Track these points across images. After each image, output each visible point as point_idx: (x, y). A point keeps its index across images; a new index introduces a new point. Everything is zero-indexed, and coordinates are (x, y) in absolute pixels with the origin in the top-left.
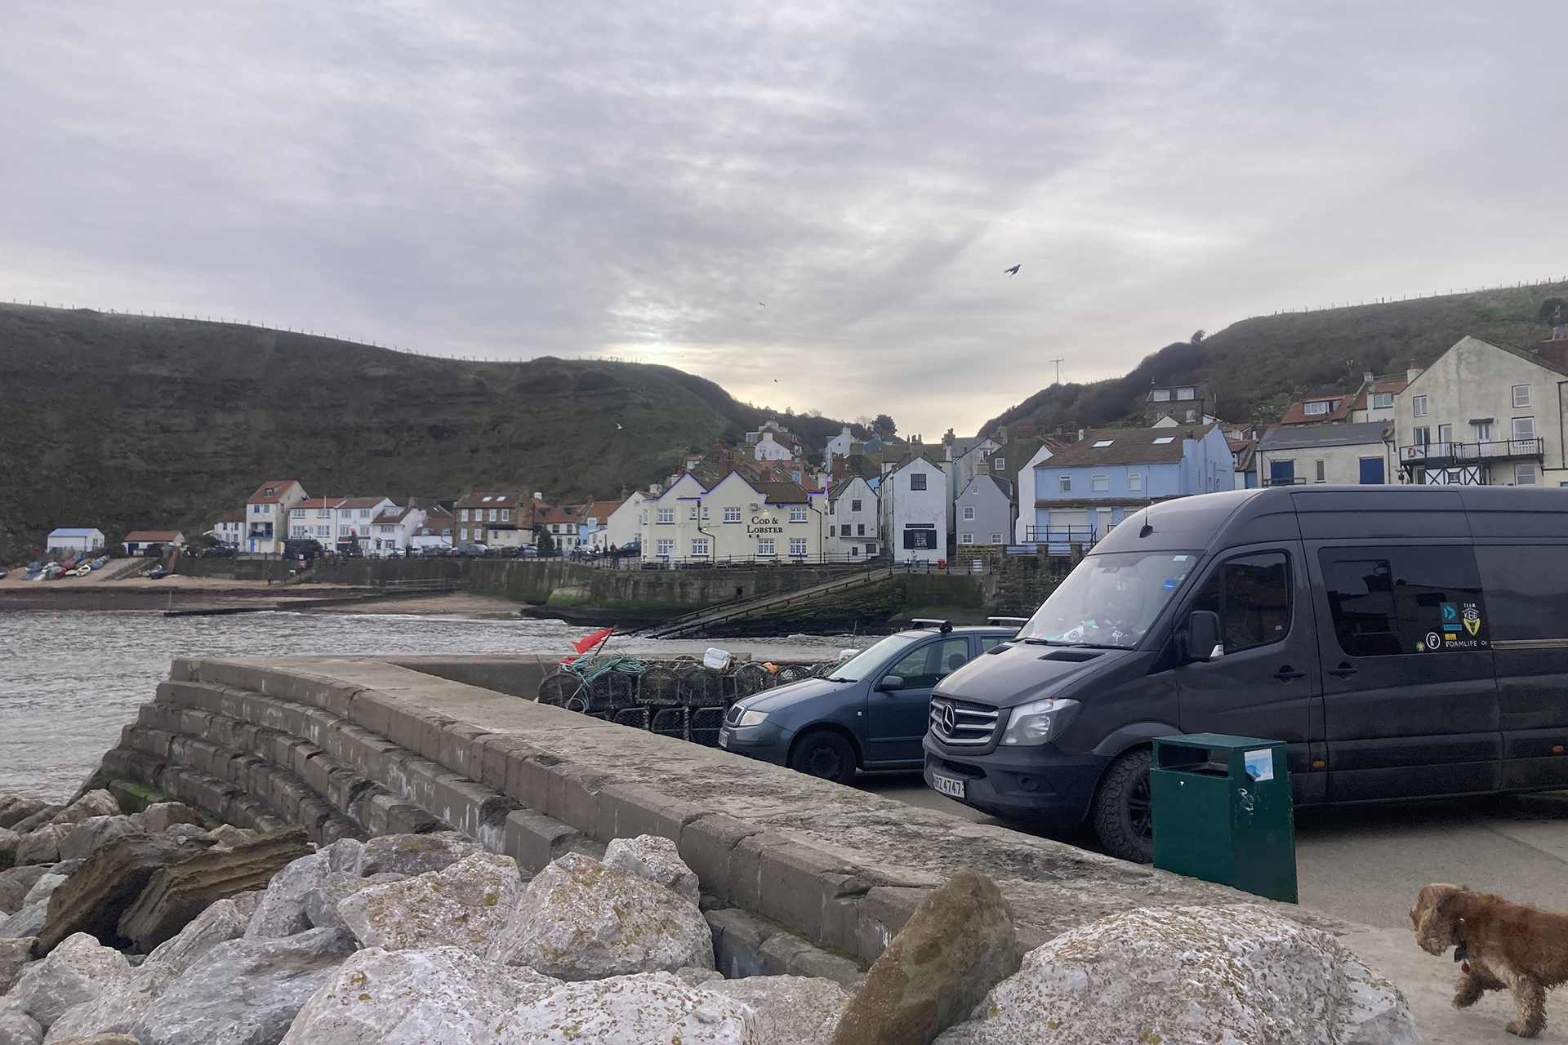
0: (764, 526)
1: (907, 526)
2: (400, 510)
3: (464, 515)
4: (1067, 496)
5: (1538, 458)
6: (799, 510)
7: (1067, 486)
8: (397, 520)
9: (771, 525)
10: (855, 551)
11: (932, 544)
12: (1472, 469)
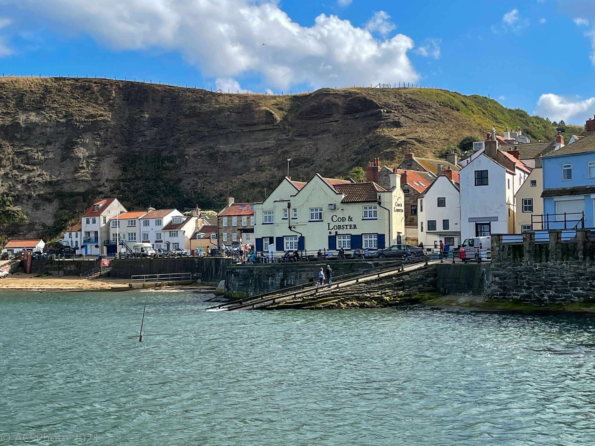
0: (341, 223)
1: (471, 220)
2: (184, 219)
3: (225, 222)
4: (569, 185)
6: (372, 208)
7: (568, 174)
8: (180, 227)
9: (347, 222)
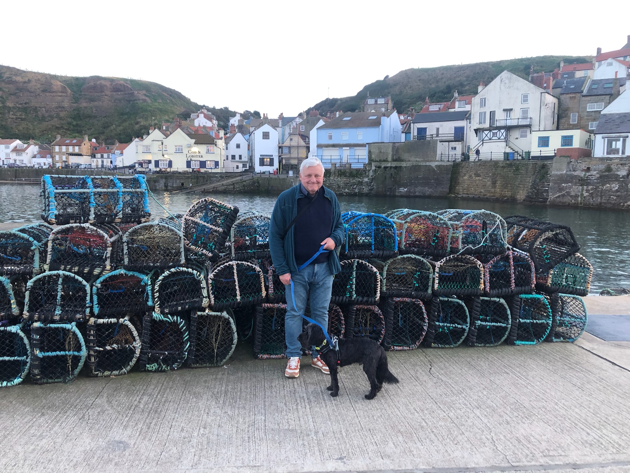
0: (194, 154)
1: (261, 156)
2: (26, 146)
3: (57, 149)
4: (331, 142)
5: (529, 126)
6: (211, 147)
7: (330, 137)
8: (24, 150)
9: (198, 154)
10: (237, 167)
11: (271, 164)
12: (502, 131)
